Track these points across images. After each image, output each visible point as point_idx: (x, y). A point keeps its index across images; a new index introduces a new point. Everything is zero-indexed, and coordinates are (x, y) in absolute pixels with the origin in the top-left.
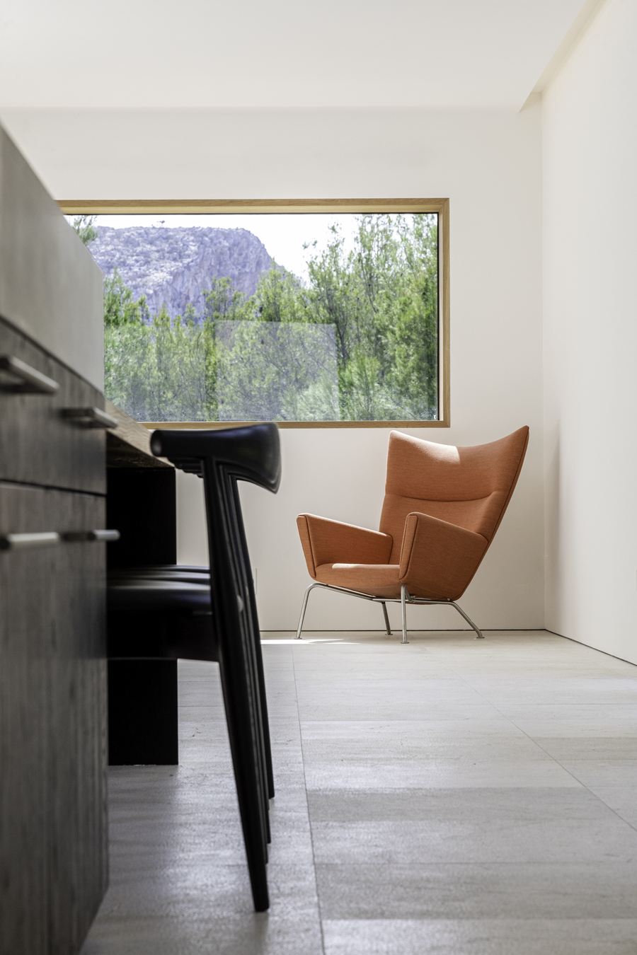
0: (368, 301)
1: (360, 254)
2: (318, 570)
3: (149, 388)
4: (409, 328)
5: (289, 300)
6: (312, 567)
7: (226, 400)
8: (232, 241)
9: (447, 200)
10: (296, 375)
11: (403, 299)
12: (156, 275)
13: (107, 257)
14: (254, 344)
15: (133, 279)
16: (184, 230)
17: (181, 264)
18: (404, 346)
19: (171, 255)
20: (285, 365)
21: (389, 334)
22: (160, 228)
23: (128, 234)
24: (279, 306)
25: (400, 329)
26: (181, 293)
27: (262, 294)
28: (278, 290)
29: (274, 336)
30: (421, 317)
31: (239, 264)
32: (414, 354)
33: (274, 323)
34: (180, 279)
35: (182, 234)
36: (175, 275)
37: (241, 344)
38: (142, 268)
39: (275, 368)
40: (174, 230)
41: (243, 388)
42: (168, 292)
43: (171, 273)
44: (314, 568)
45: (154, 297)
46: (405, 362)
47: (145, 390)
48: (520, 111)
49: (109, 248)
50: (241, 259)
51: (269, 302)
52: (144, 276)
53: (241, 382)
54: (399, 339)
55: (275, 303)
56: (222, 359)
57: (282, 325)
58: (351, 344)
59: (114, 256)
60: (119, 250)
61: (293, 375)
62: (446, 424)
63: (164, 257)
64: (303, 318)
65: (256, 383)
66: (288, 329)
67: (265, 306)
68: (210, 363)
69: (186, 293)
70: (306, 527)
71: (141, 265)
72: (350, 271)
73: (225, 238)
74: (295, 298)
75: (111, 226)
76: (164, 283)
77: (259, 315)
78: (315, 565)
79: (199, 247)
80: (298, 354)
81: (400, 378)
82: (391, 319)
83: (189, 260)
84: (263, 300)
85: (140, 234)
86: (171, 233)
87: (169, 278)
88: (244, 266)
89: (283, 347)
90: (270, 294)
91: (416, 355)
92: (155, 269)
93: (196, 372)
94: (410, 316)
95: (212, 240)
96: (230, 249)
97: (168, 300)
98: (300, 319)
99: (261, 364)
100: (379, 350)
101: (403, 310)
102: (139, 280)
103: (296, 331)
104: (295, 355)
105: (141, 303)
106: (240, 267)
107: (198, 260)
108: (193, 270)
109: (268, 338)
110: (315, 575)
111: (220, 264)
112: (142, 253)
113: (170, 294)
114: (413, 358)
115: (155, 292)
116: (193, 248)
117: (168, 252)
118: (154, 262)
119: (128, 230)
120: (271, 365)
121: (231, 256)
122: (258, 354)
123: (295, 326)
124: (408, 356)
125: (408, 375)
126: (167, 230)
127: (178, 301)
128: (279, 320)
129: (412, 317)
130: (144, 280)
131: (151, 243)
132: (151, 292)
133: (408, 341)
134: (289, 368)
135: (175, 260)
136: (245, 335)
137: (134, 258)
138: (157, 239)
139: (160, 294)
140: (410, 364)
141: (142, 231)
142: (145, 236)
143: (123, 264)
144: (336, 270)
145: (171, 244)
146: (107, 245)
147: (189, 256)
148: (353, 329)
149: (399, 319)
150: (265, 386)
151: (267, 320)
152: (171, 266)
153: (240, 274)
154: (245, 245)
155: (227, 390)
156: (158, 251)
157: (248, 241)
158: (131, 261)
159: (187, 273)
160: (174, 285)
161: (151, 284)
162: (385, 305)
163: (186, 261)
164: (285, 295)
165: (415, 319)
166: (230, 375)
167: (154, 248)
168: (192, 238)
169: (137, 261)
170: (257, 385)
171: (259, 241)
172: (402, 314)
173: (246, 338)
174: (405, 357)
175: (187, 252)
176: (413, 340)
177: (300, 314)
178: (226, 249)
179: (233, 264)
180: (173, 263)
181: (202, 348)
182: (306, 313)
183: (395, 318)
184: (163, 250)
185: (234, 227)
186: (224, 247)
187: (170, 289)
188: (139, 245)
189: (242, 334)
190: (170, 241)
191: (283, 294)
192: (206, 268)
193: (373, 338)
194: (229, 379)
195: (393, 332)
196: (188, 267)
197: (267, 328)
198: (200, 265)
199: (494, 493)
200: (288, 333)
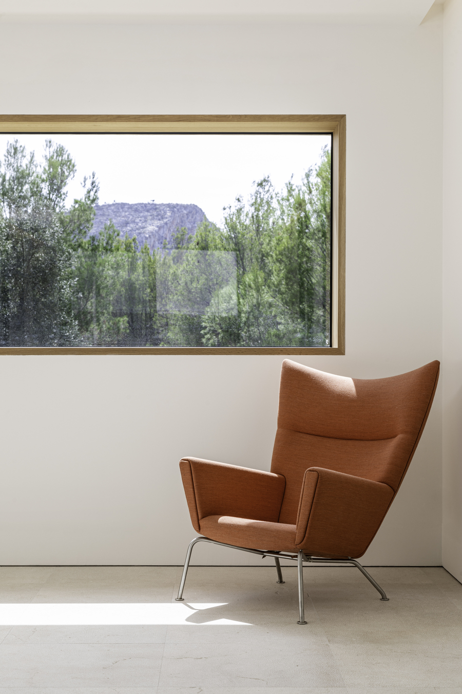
0: (257, 240)
1: (253, 214)
2: (202, 523)
3: (138, 286)
4: (281, 254)
5: (214, 238)
6: (196, 519)
7: (179, 294)
8: (188, 210)
9: (343, 117)
10: (217, 280)
11: (278, 237)
12: (150, 227)
13: (126, 218)
14: (194, 263)
15: (138, 229)
16: (164, 205)
17: (162, 222)
18: (278, 264)
19: (157, 218)
20: (211, 274)
21: (270, 258)
22: (152, 204)
23: (136, 207)
24: (208, 242)
25: (276, 255)
26: (162, 237)
27: (199, 235)
28: (207, 233)
29: (205, 259)
30: (288, 247)
31: (191, 222)
32: (283, 269)
33: (205, 251)
34: (162, 230)
35: (163, 207)
36: (160, 228)
37: (187, 263)
38: (143, 224)
39: (205, 276)
40: (159, 205)
41: (187, 287)
42: (156, 236)
43: (157, 227)
44: (198, 520)
45: (149, 238)
46: (278, 274)
47: (135, 287)
48: (421, 24)
49: (127, 214)
50: (193, 220)
51: (202, 239)
52: (143, 228)
53: (186, 284)
54: (275, 260)
55: (205, 240)
56: (176, 271)
57: (209, 253)
58: (246, 263)
59: (129, 218)
60: (131, 215)
61: (215, 280)
62: (340, 351)
63: (154, 218)
64: (221, 249)
65: (194, 285)
66: (212, 255)
67: (200, 242)
68: (170, 273)
69: (165, 236)
70: (189, 474)
71: (143, 222)
72: (248, 222)
73: (185, 209)
74: (217, 237)
75: (127, 202)
76: (154, 231)
77: (197, 247)
78: (200, 516)
79: (172, 214)
80: (218, 268)
81: (276, 283)
82: (271, 248)
83: (167, 220)
84: (199, 238)
85: (142, 207)
86: (158, 207)
87: (157, 229)
88: (194, 223)
89: (210, 265)
90: (203, 235)
91: (285, 270)
92: (150, 224)
93: (163, 278)
94: (281, 247)
95: (178, 210)
96: (187, 214)
97: (156, 240)
98: (220, 249)
99: (198, 274)
100: (263, 266)
101: (278, 244)
102: (141, 230)
103: (217, 256)
104: (216, 269)
105: (134, 240)
106: (192, 224)
107: (171, 220)
108: (168, 225)
109: (202, 260)
110: (199, 528)
111: (182, 222)
112: (143, 216)
113: (157, 237)
114: (283, 271)
115: (150, 236)
116: (169, 214)
117: (156, 216)
118: (149, 221)
119: (136, 204)
120: (203, 275)
121: (188, 218)
122: (196, 268)
123: (217, 253)
124: (280, 270)
125: (280, 281)
126: (155, 205)
127: (161, 240)
128: (208, 250)
129: (283, 248)
130: (144, 230)
131: (148, 211)
132: (147, 236)
133: (280, 261)
134: (212, 276)
135: (159, 220)
136: (189, 258)
137: (139, 219)
138: (151, 209)
139: (152, 237)
140: (281, 275)
141: (143, 205)
142: (145, 208)
143: (134, 222)
144: (239, 222)
145: (158, 212)
146: (126, 212)
147: (166, 218)
148: (247, 255)
149: (276, 249)
150: (199, 287)
151: (201, 250)
152: (157, 223)
153: (192, 227)
154: (195, 213)
155: (179, 288)
156: (151, 216)
157: (196, 210)
158: (137, 220)
159: (165, 226)
160: (159, 233)
161: (147, 232)
162: (267, 241)
163: (165, 220)
164: (211, 235)
165: (284, 249)
166: (180, 280)
167: (149, 214)
168: (168, 209)
169: (140, 220)
170: (195, 286)
171: (202, 211)
172: (277, 246)
173: (190, 259)
174: (279, 271)
175: (166, 216)
176: (283, 261)
177: (220, 246)
178: (185, 215)
179: (189, 222)
180: (158, 221)
181: (166, 265)
182: (223, 246)
183: (273, 248)
184: (153, 215)
185: (189, 204)
186: (184, 213)
187: (157, 234)
188: (141, 212)
189: (187, 257)
190: (157, 210)
191: (210, 235)
192: (175, 224)
193: (259, 260)
194: (180, 282)
195: (272, 256)
196: (166, 224)
197: (201, 254)
198: (172, 223)
199: (400, 436)
200: (213, 257)
